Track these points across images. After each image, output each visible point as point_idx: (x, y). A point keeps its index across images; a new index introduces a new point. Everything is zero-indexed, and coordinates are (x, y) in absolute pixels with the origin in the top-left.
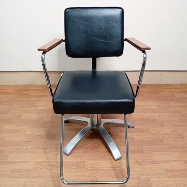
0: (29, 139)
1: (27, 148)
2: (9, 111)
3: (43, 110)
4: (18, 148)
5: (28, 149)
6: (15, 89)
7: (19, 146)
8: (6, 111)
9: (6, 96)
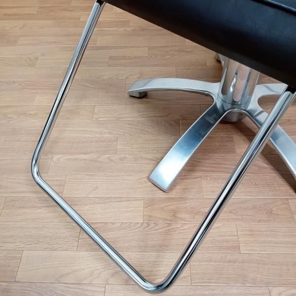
0: (110, 133)
1: (109, 158)
2: (37, 59)
3: (124, 58)
4: (85, 160)
5: (112, 161)
6: (40, 8)
7: (85, 154)
8: (31, 60)
9: (22, 22)
